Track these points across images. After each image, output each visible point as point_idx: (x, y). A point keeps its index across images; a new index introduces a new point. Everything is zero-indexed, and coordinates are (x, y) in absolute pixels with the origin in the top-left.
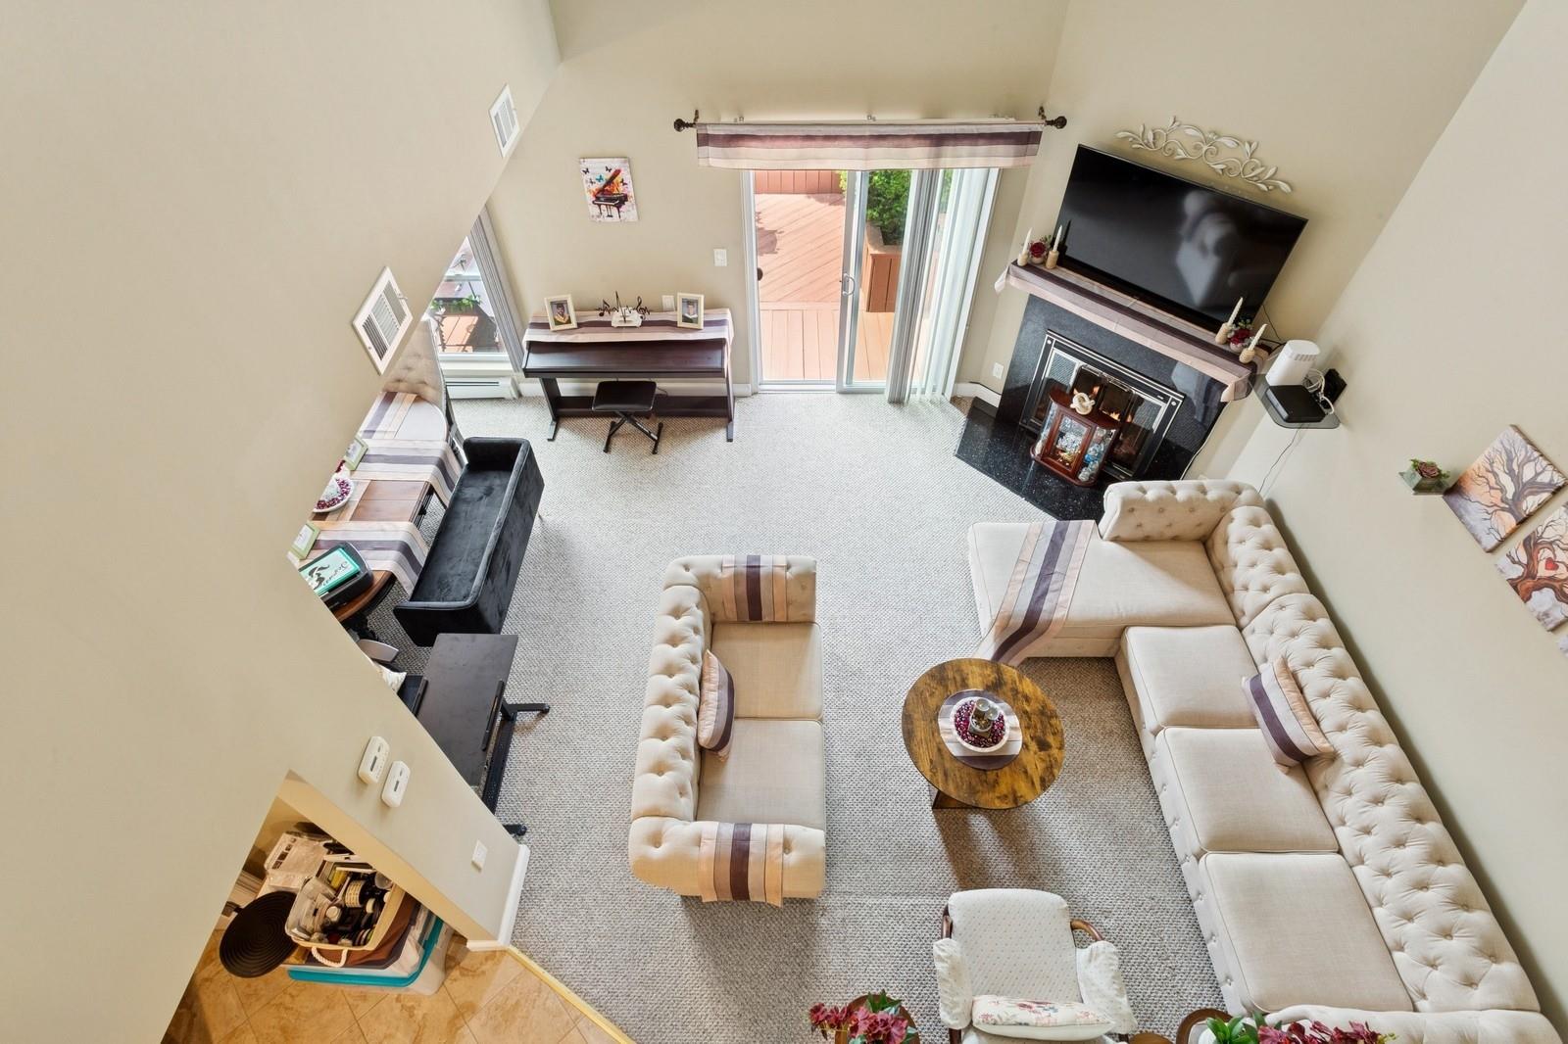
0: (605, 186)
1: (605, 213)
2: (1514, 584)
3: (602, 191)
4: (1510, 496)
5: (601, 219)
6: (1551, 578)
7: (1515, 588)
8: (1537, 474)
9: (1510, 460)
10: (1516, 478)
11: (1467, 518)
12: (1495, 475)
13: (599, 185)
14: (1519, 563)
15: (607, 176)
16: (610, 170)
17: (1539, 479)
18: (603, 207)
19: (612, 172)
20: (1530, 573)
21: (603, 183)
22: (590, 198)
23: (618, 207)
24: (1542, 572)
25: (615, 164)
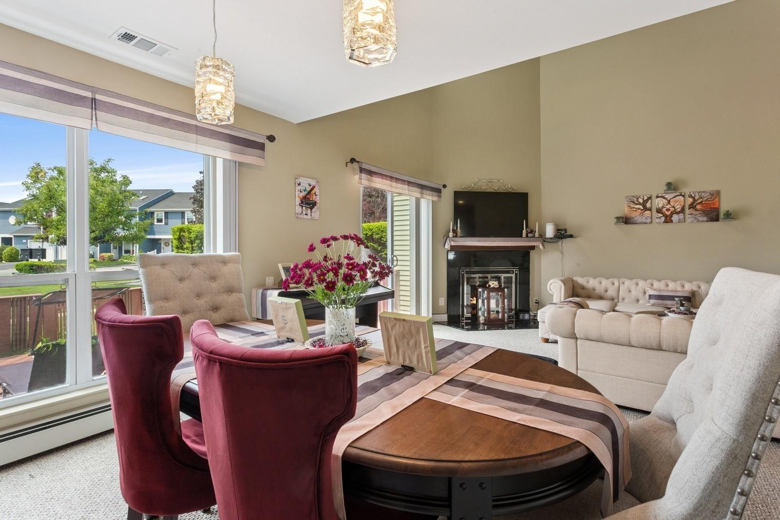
0: (306, 195)
1: (304, 213)
2: (666, 222)
3: (305, 197)
4: (642, 208)
5: (302, 216)
6: (672, 212)
7: (667, 222)
8: (643, 199)
9: (634, 202)
10: (639, 204)
11: (638, 222)
12: (634, 208)
13: (304, 194)
14: (661, 217)
15: (309, 189)
16: (310, 186)
17: (645, 199)
18: (304, 208)
19: (311, 187)
20: (666, 216)
21: (306, 192)
22: (298, 201)
23: (311, 209)
24: (668, 213)
25: (313, 183)
